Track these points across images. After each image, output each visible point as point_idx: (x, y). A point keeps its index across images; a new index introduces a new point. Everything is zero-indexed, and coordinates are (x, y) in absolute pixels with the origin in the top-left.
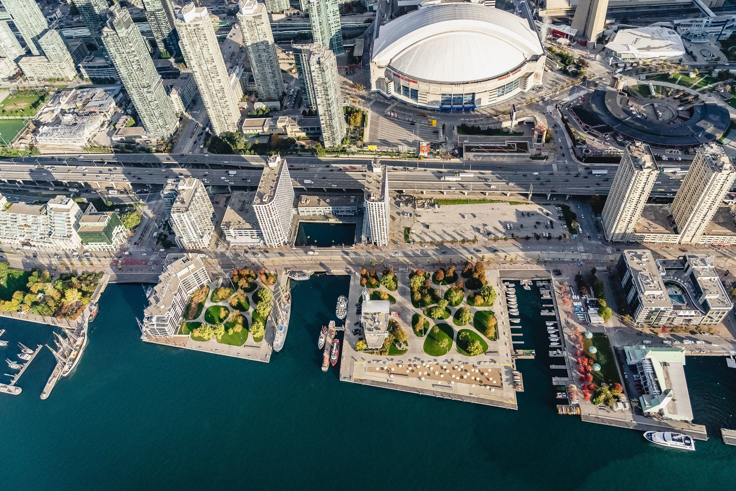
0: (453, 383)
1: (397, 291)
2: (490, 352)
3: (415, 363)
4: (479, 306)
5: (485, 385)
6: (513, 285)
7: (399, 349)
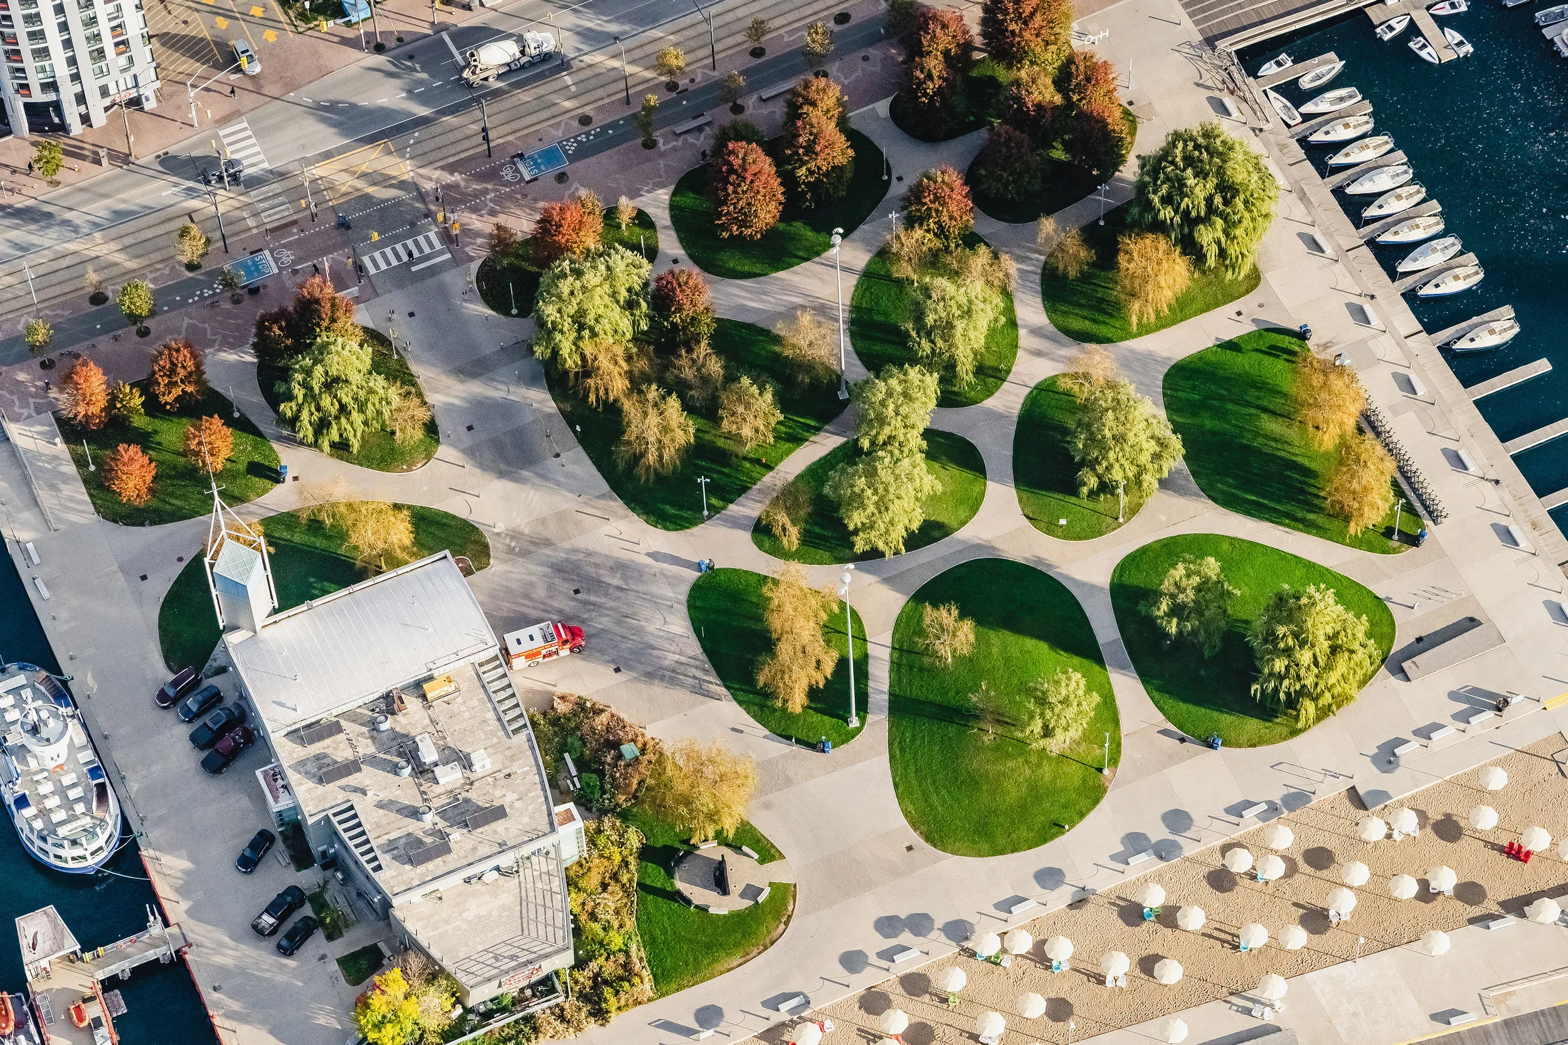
0: (1276, 988)
1: (443, 451)
2: (1422, 644)
3: (905, 964)
4: (1163, 323)
5: (1518, 906)
6: (1329, 65)
7: (720, 906)
